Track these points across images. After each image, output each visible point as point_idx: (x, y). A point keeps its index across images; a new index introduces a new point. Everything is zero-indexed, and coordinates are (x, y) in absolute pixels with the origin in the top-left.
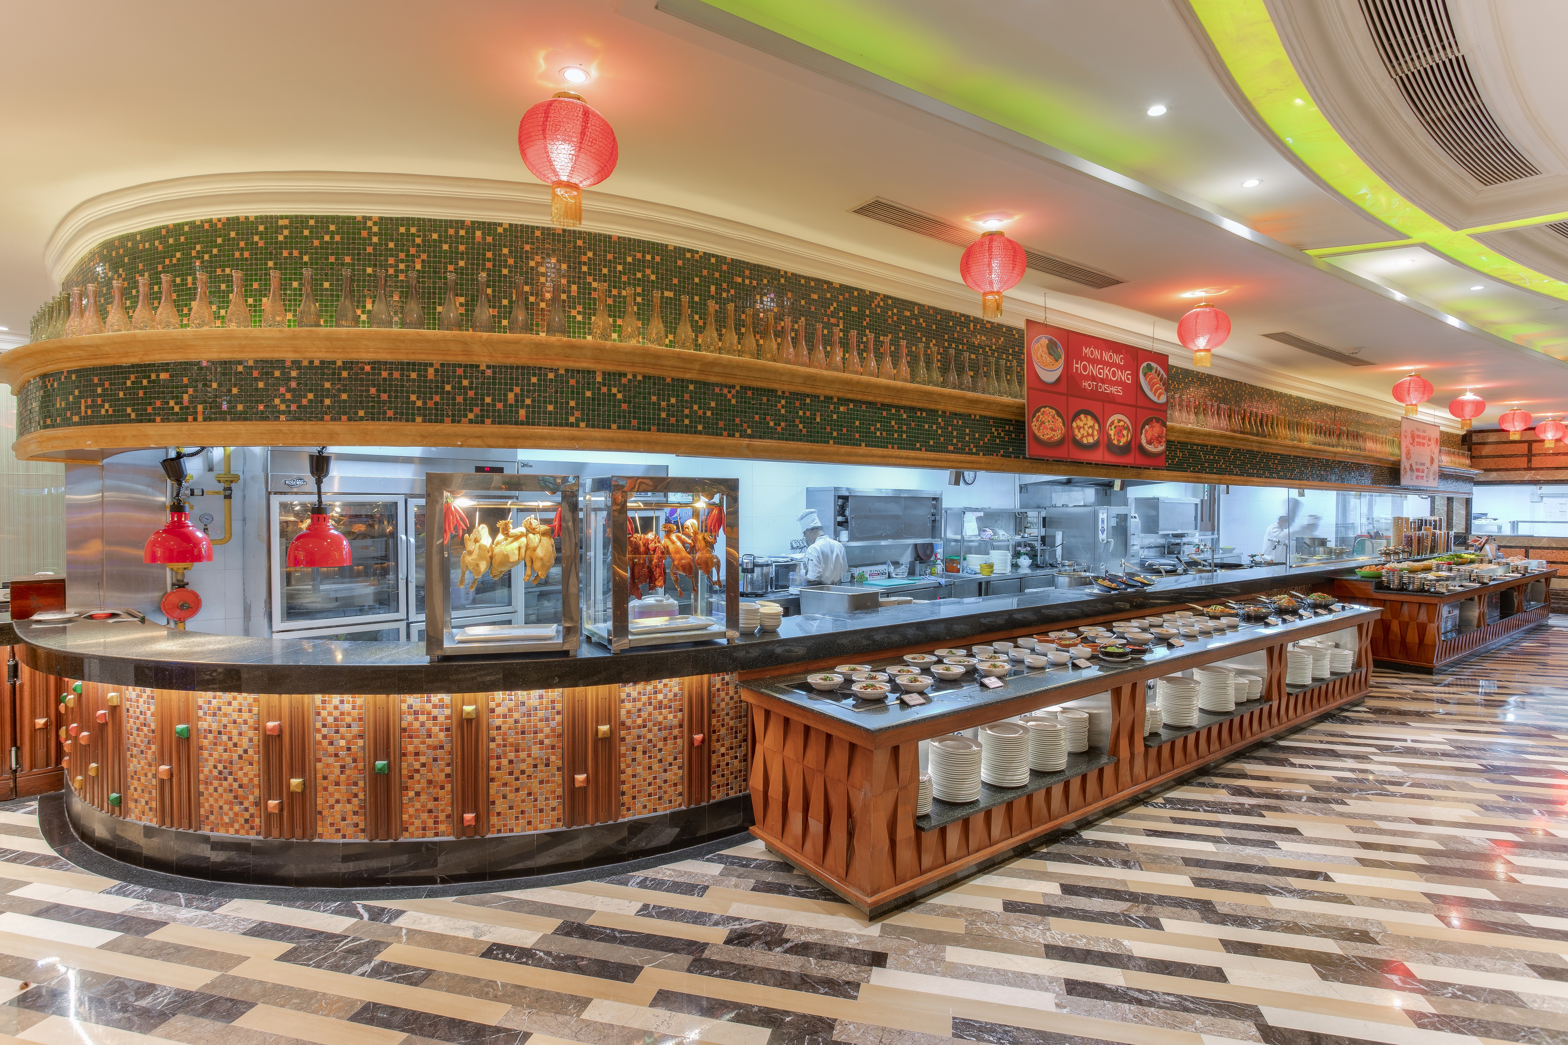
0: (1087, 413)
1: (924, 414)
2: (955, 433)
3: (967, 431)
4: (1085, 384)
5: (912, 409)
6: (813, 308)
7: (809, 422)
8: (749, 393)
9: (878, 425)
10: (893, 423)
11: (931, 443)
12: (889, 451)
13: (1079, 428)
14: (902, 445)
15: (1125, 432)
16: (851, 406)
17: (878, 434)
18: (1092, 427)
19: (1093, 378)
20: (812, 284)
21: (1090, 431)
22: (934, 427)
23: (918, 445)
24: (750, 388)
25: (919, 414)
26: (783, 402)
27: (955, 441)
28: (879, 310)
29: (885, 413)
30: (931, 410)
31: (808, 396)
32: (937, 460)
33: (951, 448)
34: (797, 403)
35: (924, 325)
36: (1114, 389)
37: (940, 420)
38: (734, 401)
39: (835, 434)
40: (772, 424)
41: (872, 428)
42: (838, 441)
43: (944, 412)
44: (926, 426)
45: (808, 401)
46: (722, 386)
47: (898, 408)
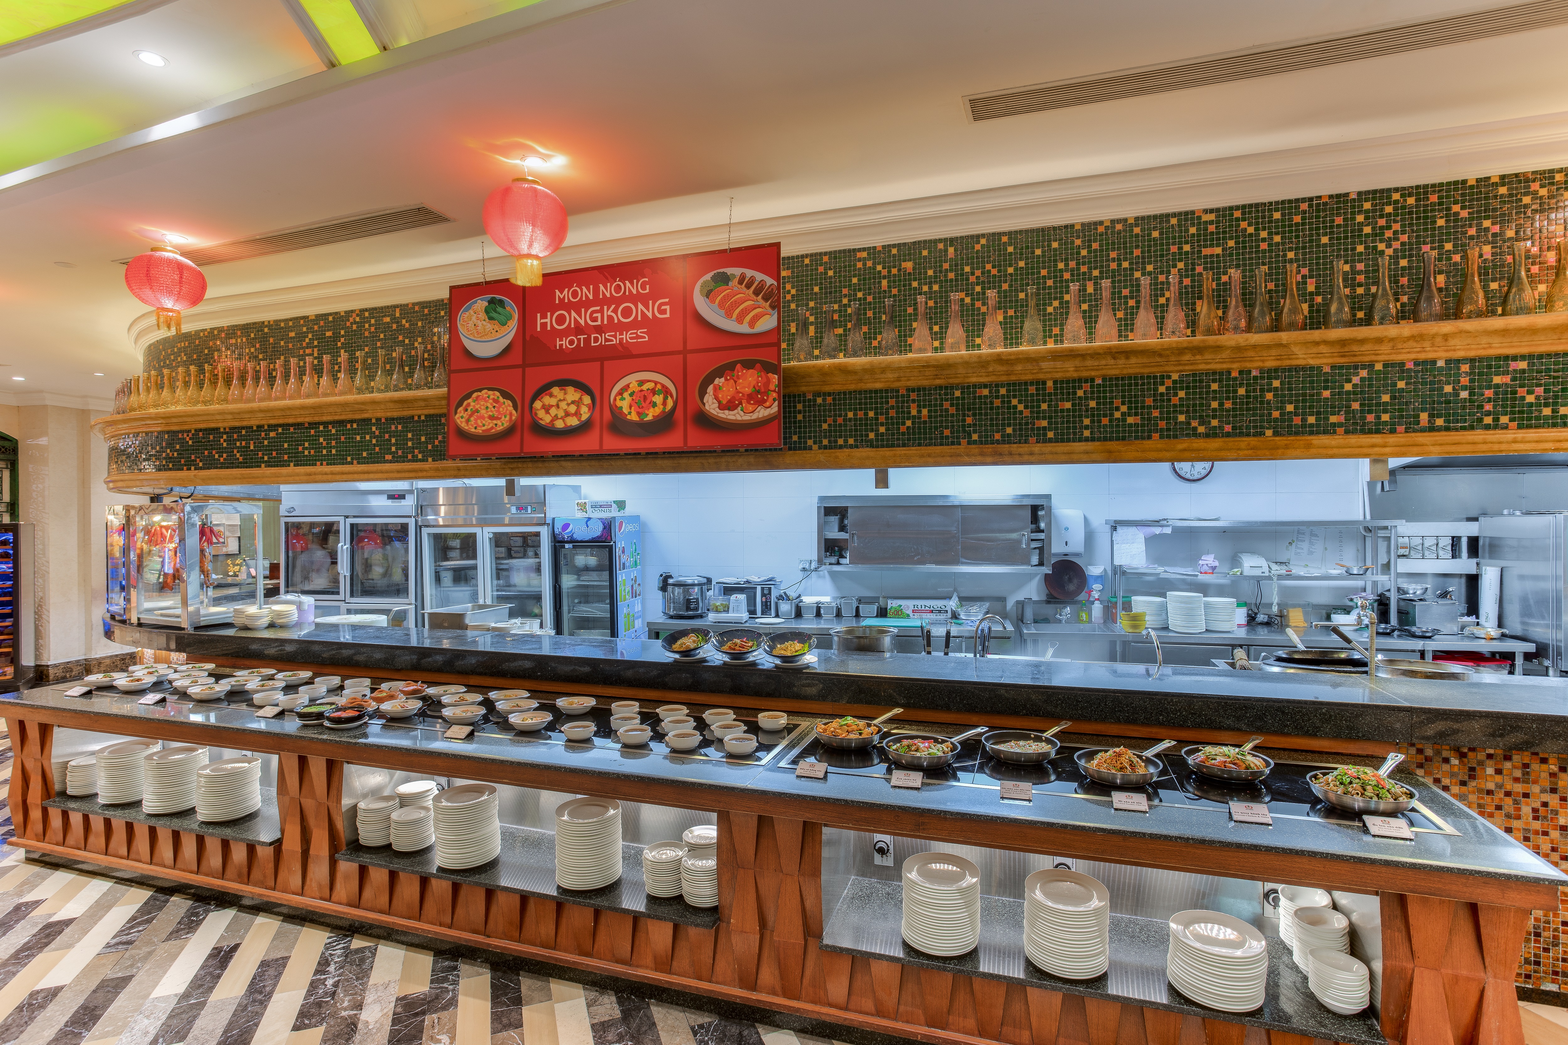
0: (563, 384)
1: (355, 426)
2: (393, 440)
3: (410, 435)
4: (565, 343)
5: (342, 423)
6: (290, 345)
7: (244, 450)
8: (201, 434)
9: (307, 445)
10: (321, 440)
11: (365, 454)
12: (318, 468)
13: (547, 408)
14: (331, 461)
15: (658, 399)
16: (280, 430)
17: (306, 453)
18: (578, 403)
19: (578, 330)
20: (291, 324)
21: (573, 409)
22: (368, 437)
23: (349, 459)
24: (201, 430)
25: (349, 426)
26: (225, 437)
27: (393, 449)
28: (354, 327)
29: (312, 432)
30: (364, 420)
31: (243, 428)
32: (368, 473)
33: (389, 457)
34: (235, 436)
35: (407, 325)
36: (627, 337)
37: (374, 429)
38: (190, 443)
39: (266, 458)
40: (217, 456)
41: (300, 448)
42: (269, 464)
43: (378, 420)
44: (358, 438)
45: (244, 432)
46: (182, 432)
47: (326, 424)
